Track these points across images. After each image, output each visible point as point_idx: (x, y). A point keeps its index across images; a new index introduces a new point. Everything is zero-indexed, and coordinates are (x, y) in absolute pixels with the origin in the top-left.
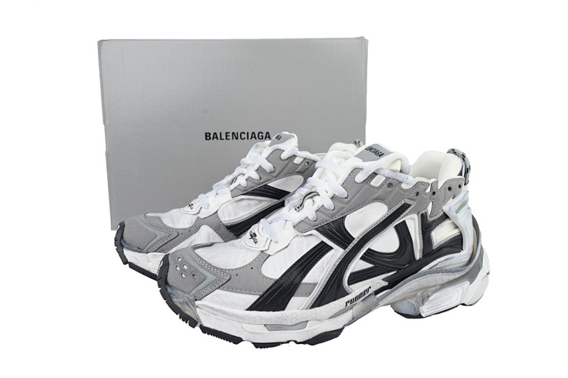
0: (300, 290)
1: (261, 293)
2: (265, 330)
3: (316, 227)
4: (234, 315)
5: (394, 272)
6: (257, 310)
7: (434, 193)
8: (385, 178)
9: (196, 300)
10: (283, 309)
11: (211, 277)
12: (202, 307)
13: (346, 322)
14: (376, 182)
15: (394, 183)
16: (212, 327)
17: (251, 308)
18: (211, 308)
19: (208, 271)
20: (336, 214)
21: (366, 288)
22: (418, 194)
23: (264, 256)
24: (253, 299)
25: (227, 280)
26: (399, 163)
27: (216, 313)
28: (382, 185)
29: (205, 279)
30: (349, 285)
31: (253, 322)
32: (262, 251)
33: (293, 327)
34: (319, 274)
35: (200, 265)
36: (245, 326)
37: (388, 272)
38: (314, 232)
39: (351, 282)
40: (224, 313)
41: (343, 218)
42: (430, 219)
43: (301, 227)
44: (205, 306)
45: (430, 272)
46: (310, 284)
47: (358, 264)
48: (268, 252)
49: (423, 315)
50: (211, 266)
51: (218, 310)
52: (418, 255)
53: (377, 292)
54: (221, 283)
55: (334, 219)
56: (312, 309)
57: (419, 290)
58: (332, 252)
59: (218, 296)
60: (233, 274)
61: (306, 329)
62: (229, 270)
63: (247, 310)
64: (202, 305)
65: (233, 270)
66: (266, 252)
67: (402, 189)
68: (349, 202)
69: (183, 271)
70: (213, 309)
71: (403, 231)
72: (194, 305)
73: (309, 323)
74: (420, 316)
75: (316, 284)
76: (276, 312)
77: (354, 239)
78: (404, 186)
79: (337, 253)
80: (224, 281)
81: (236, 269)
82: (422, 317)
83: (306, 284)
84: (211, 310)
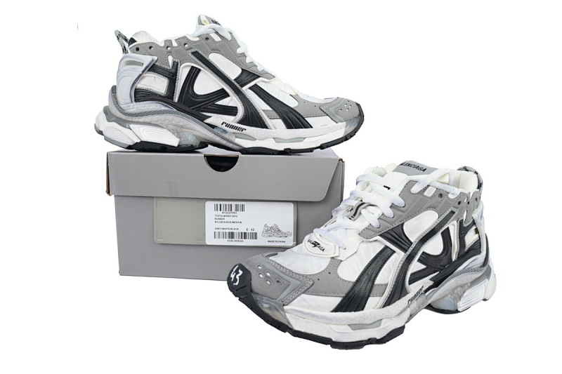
0: (374, 291)
1: (344, 295)
2: (349, 330)
3: (380, 233)
4: (323, 317)
5: (438, 273)
6: (341, 311)
7: (468, 203)
8: (435, 189)
9: (284, 305)
10: (363, 309)
11: (294, 283)
12: (291, 312)
13: (406, 320)
14: (429, 193)
15: (444, 194)
16: (303, 330)
17: (336, 310)
18: (300, 312)
19: (291, 277)
20: (396, 221)
21: (420, 287)
22: (459, 203)
23: (335, 262)
24: (336, 301)
25: (310, 285)
26: (447, 177)
27: (305, 316)
28: (434, 195)
29: (289, 285)
30: (410, 284)
31: (339, 322)
32: (333, 258)
33: (370, 326)
34: (387, 276)
35: (282, 272)
36: (333, 327)
37: (434, 273)
38: (379, 238)
39: (411, 282)
40: (313, 315)
41: (402, 225)
42: (465, 225)
43: (366, 234)
44: (294, 310)
45: (464, 271)
46: (382, 285)
47: (416, 266)
48: (340, 258)
49: (459, 310)
50: (293, 272)
51: (307, 314)
52: (454, 257)
53: (426, 291)
54: (306, 288)
55: (395, 226)
56: (385, 308)
57: (456, 288)
58: (395, 255)
59: (304, 300)
60: (315, 278)
61: (382, 327)
62: (310, 275)
63: (332, 311)
64: (291, 309)
65: (313, 275)
66: (337, 258)
67: (449, 199)
68: (407, 210)
69: (267, 278)
70: (303, 313)
71: (446, 235)
72: (283, 310)
73: (383, 321)
74: (457, 311)
75: (386, 285)
76: (357, 313)
77: (412, 243)
78: (451, 196)
79: (399, 256)
80: (309, 286)
81: (316, 274)
82: (459, 312)
83: (379, 285)
84: (300, 314)
